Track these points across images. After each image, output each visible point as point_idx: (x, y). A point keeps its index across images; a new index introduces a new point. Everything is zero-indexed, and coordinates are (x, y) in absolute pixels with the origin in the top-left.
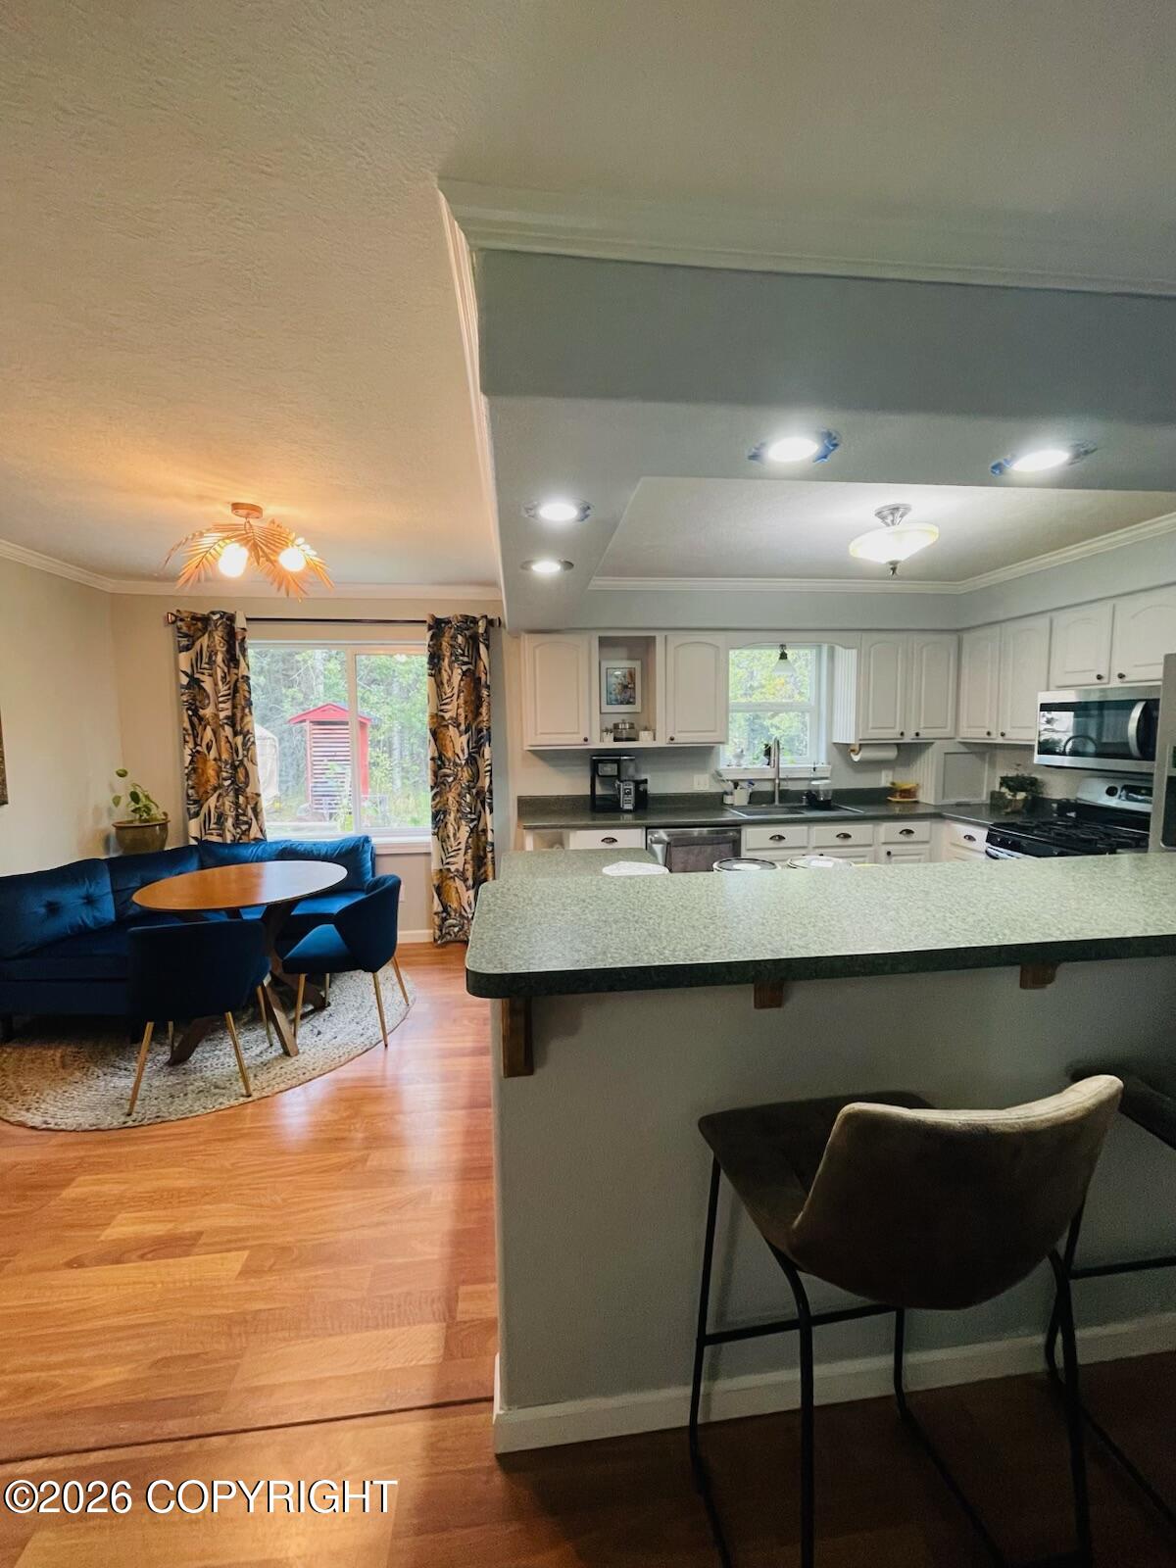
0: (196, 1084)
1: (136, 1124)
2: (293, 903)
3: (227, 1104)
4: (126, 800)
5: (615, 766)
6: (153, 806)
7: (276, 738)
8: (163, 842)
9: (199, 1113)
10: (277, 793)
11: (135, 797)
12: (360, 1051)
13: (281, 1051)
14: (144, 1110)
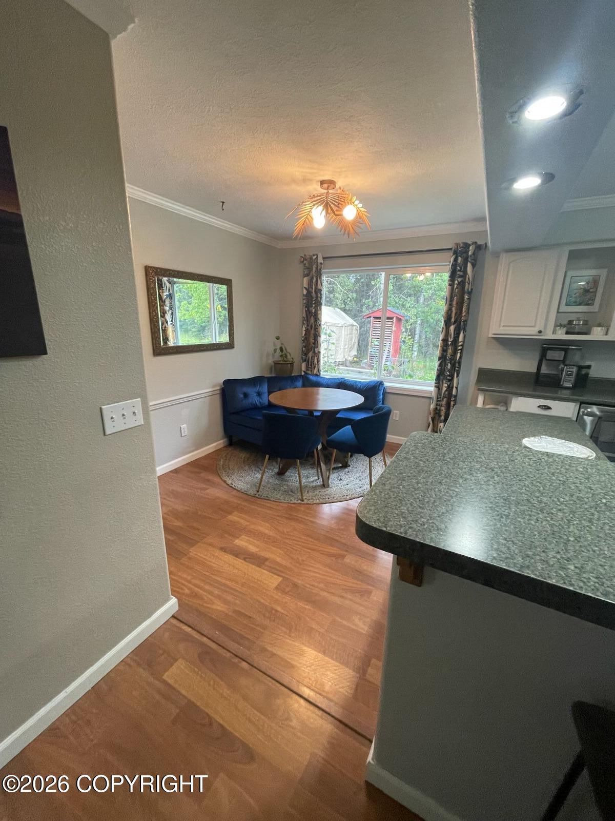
0: (284, 487)
1: (259, 497)
2: (338, 411)
3: (293, 501)
4: (278, 351)
5: (563, 353)
6: (288, 355)
7: (358, 326)
8: (291, 372)
9: (282, 501)
10: (356, 353)
11: (281, 349)
12: (357, 496)
13: (322, 483)
14: (264, 493)
